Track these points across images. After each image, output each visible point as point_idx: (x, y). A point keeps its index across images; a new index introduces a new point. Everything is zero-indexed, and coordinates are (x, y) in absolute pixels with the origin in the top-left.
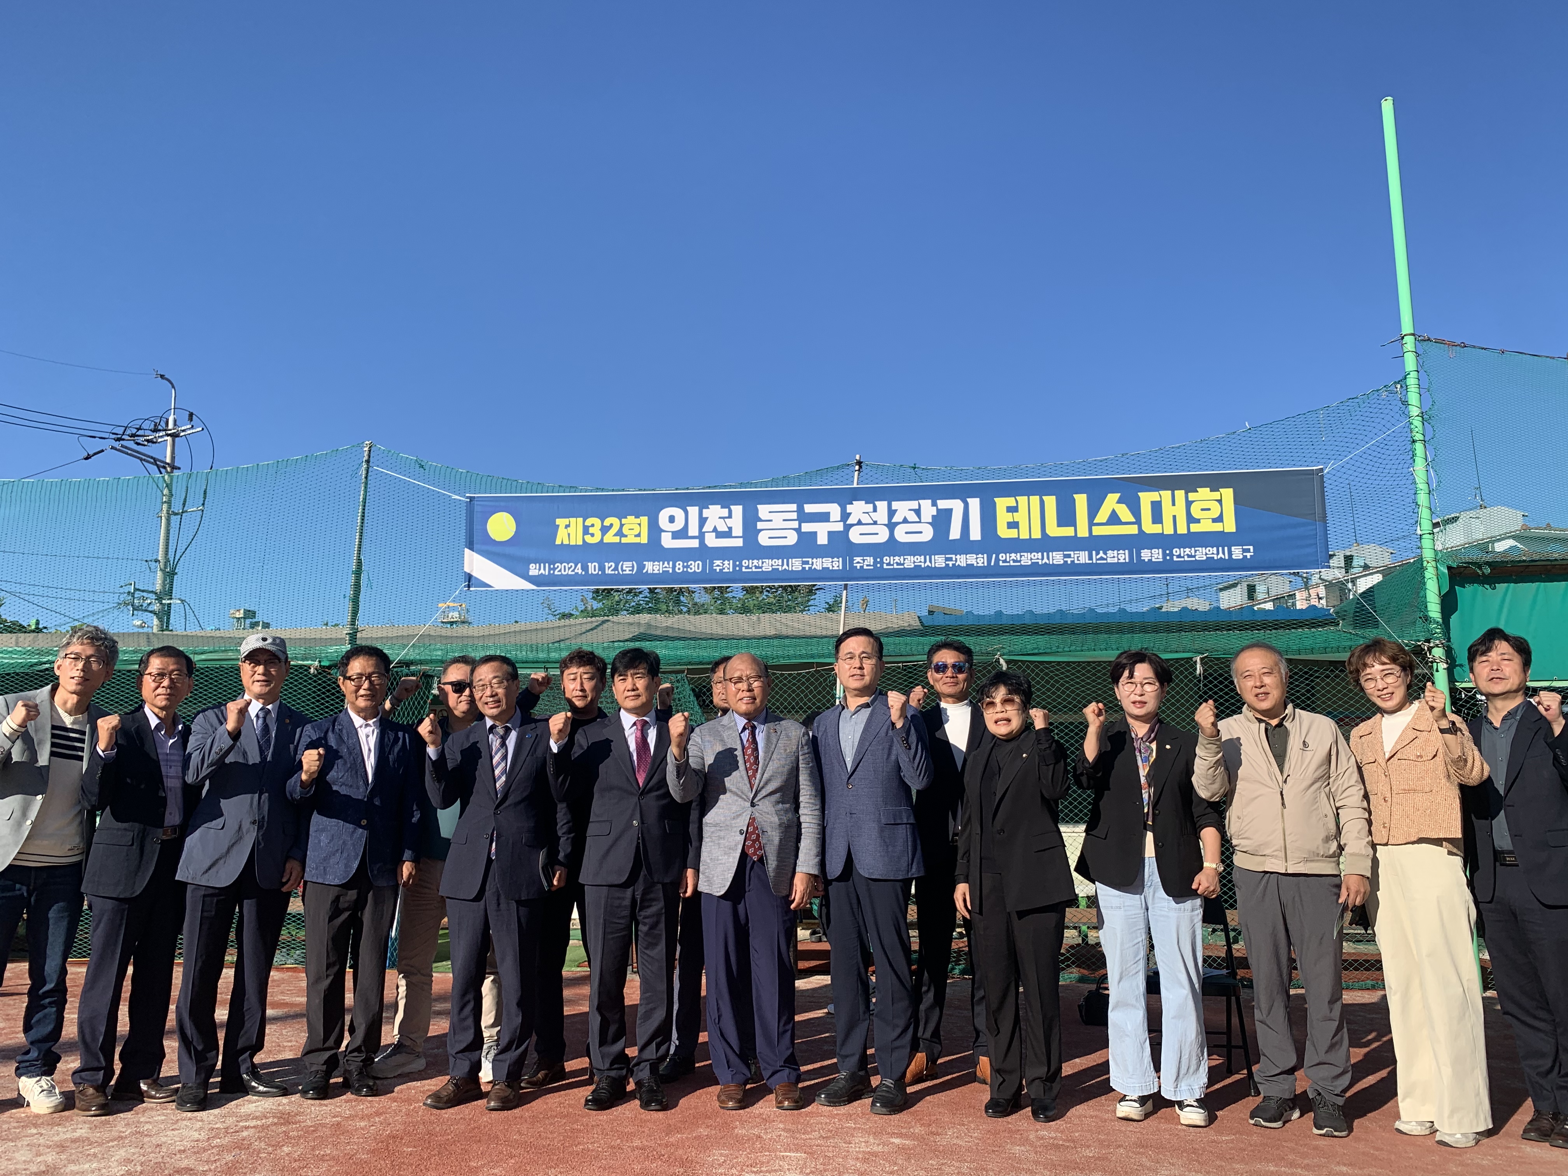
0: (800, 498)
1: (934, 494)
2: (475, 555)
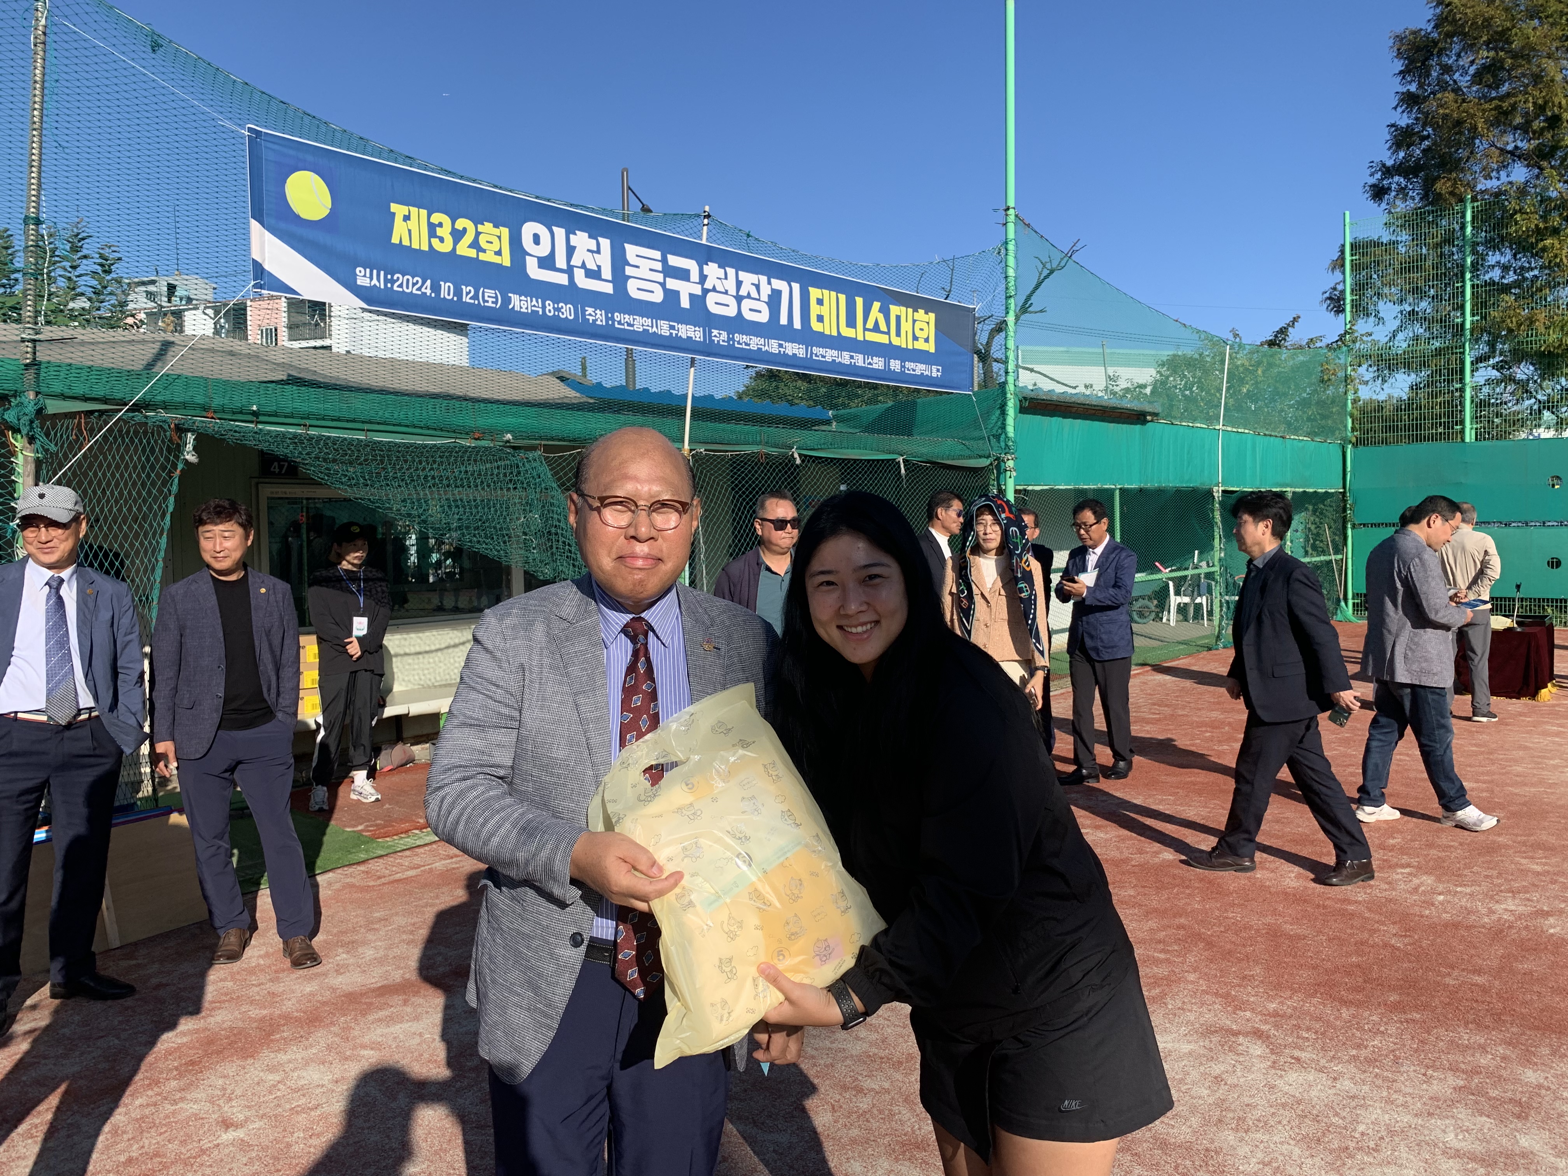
0: (662, 244)
1: (771, 270)
2: (268, 235)
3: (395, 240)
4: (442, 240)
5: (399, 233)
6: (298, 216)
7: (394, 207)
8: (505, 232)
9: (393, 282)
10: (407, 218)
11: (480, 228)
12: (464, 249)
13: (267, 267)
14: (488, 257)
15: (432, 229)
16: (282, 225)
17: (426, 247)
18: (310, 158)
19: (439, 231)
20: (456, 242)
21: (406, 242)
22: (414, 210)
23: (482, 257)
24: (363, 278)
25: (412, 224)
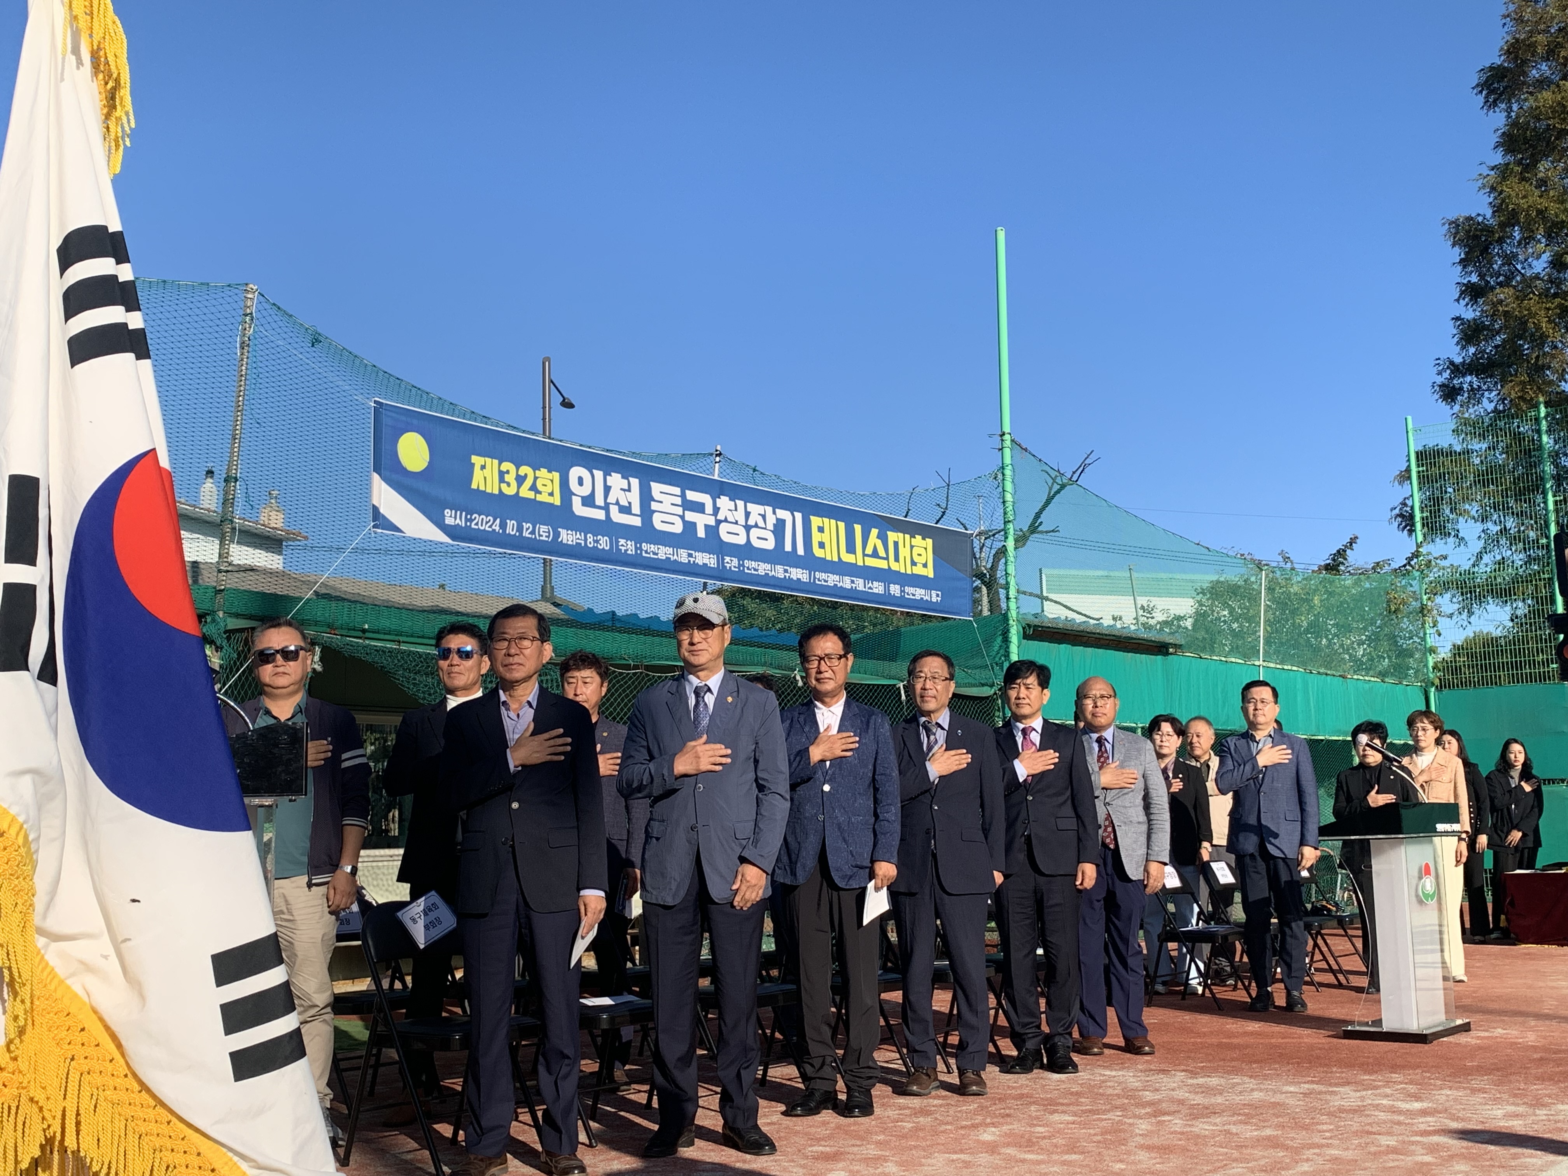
0: (686, 482)
2: (384, 485)
3: (474, 486)
4: (509, 484)
5: (477, 481)
6: (405, 469)
7: (475, 459)
8: (556, 476)
9: (471, 520)
10: (483, 467)
11: (537, 473)
12: (525, 492)
13: (382, 511)
14: (543, 498)
15: (502, 474)
16: (394, 476)
17: (496, 492)
18: (415, 422)
19: (507, 478)
20: (519, 487)
21: (482, 488)
22: (489, 460)
23: (539, 498)
24: (450, 518)
25: (487, 472)
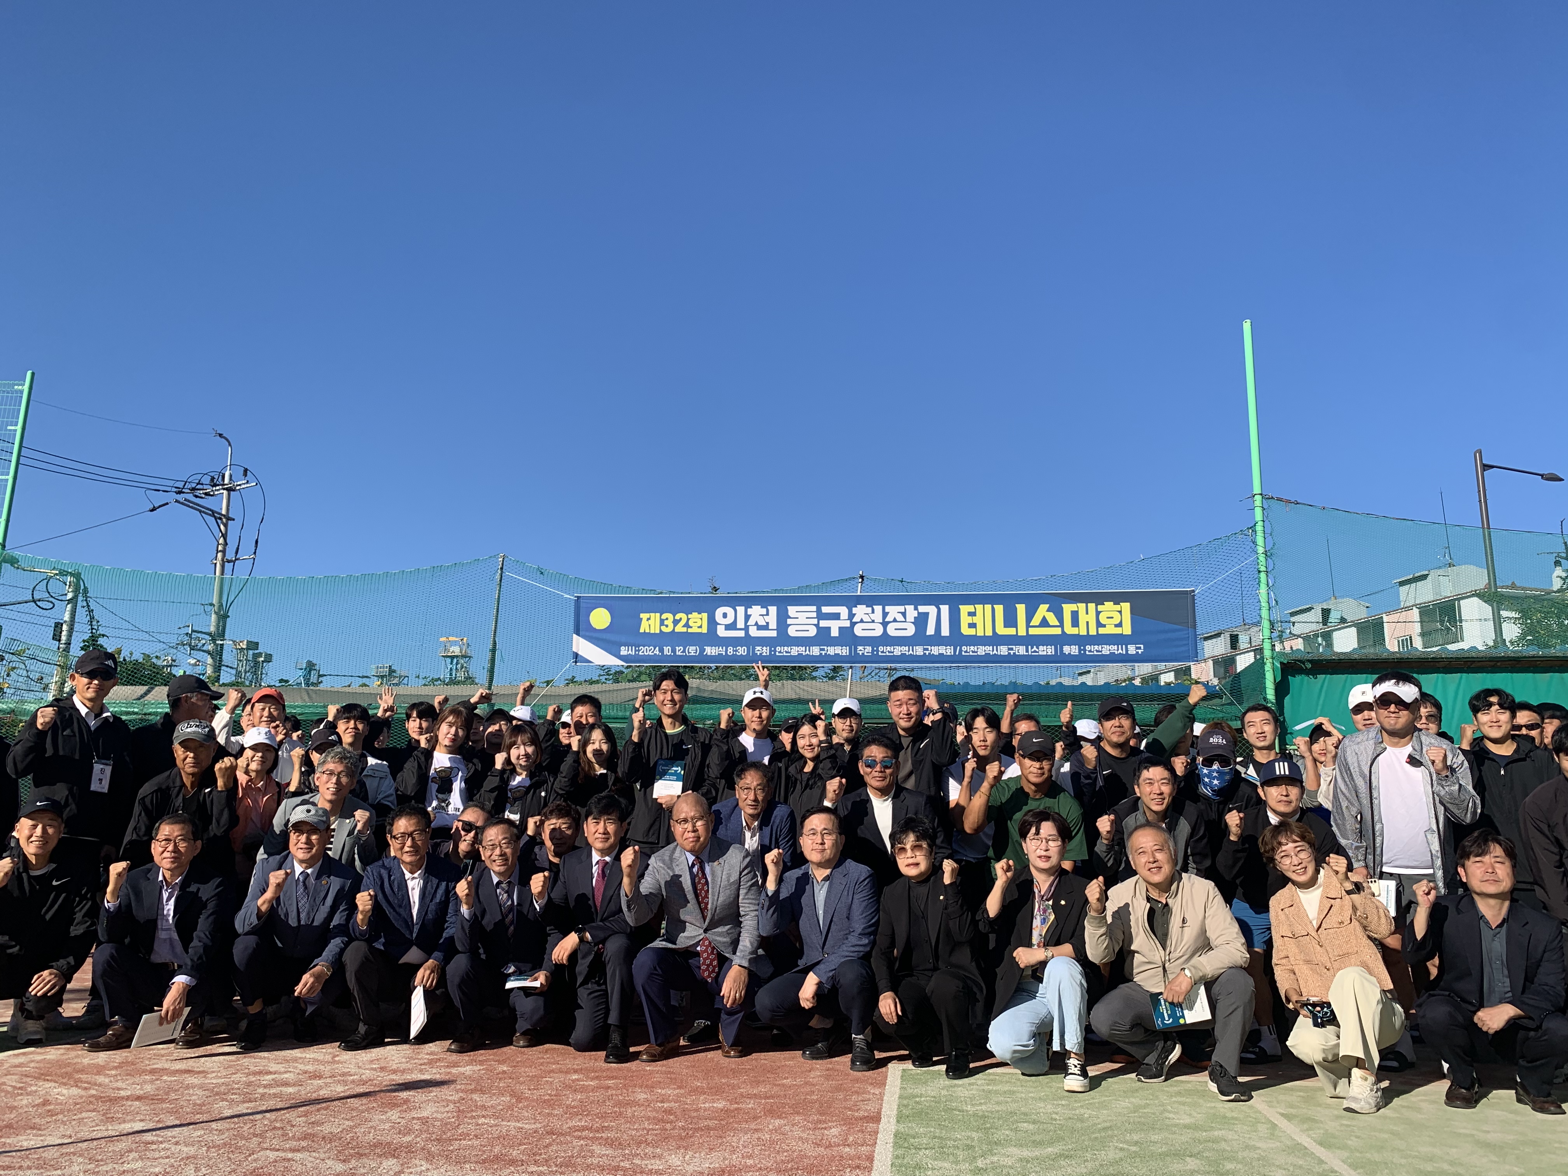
0: (819, 602)
1: (917, 601)
2: (581, 639)
3: (642, 631)
4: (667, 626)
5: (644, 627)
6: (595, 629)
7: (642, 615)
8: (705, 616)
9: (639, 651)
10: (648, 619)
11: (690, 616)
12: (680, 628)
13: (580, 653)
14: (694, 630)
15: (662, 622)
16: (587, 634)
17: (658, 631)
18: (602, 602)
19: (666, 622)
20: (675, 626)
21: (648, 631)
22: (652, 615)
23: (690, 630)
24: (624, 651)
25: (651, 622)
